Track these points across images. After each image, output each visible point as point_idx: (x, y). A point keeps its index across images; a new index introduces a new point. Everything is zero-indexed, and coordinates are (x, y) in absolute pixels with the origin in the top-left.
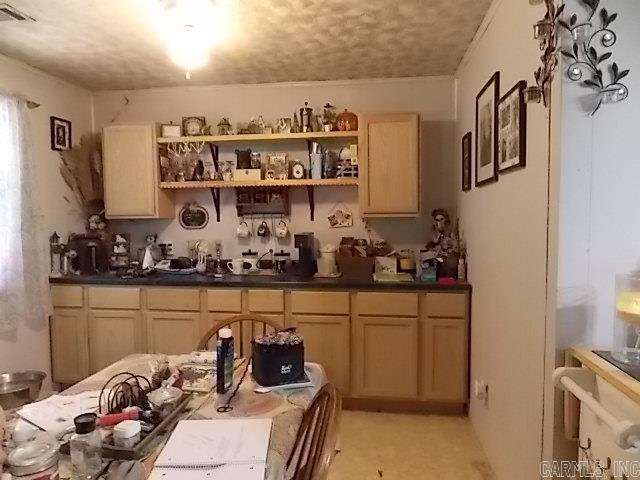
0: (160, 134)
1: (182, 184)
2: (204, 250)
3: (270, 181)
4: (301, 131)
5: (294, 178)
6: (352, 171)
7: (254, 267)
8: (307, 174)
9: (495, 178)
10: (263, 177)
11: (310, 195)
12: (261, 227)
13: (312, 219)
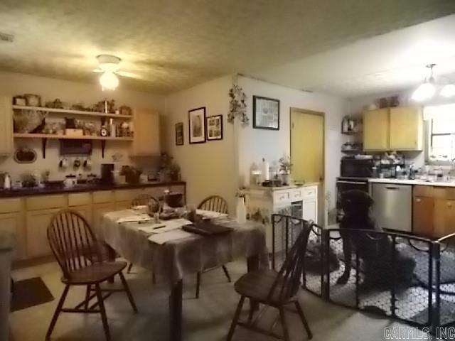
0: (14, 103)
1: (26, 135)
2: (38, 176)
3: (88, 137)
4: (104, 112)
5: (102, 136)
6: (130, 134)
7: (76, 183)
8: (109, 134)
9: (205, 142)
10: (84, 134)
11: (103, 145)
12: (76, 161)
13: (103, 156)
